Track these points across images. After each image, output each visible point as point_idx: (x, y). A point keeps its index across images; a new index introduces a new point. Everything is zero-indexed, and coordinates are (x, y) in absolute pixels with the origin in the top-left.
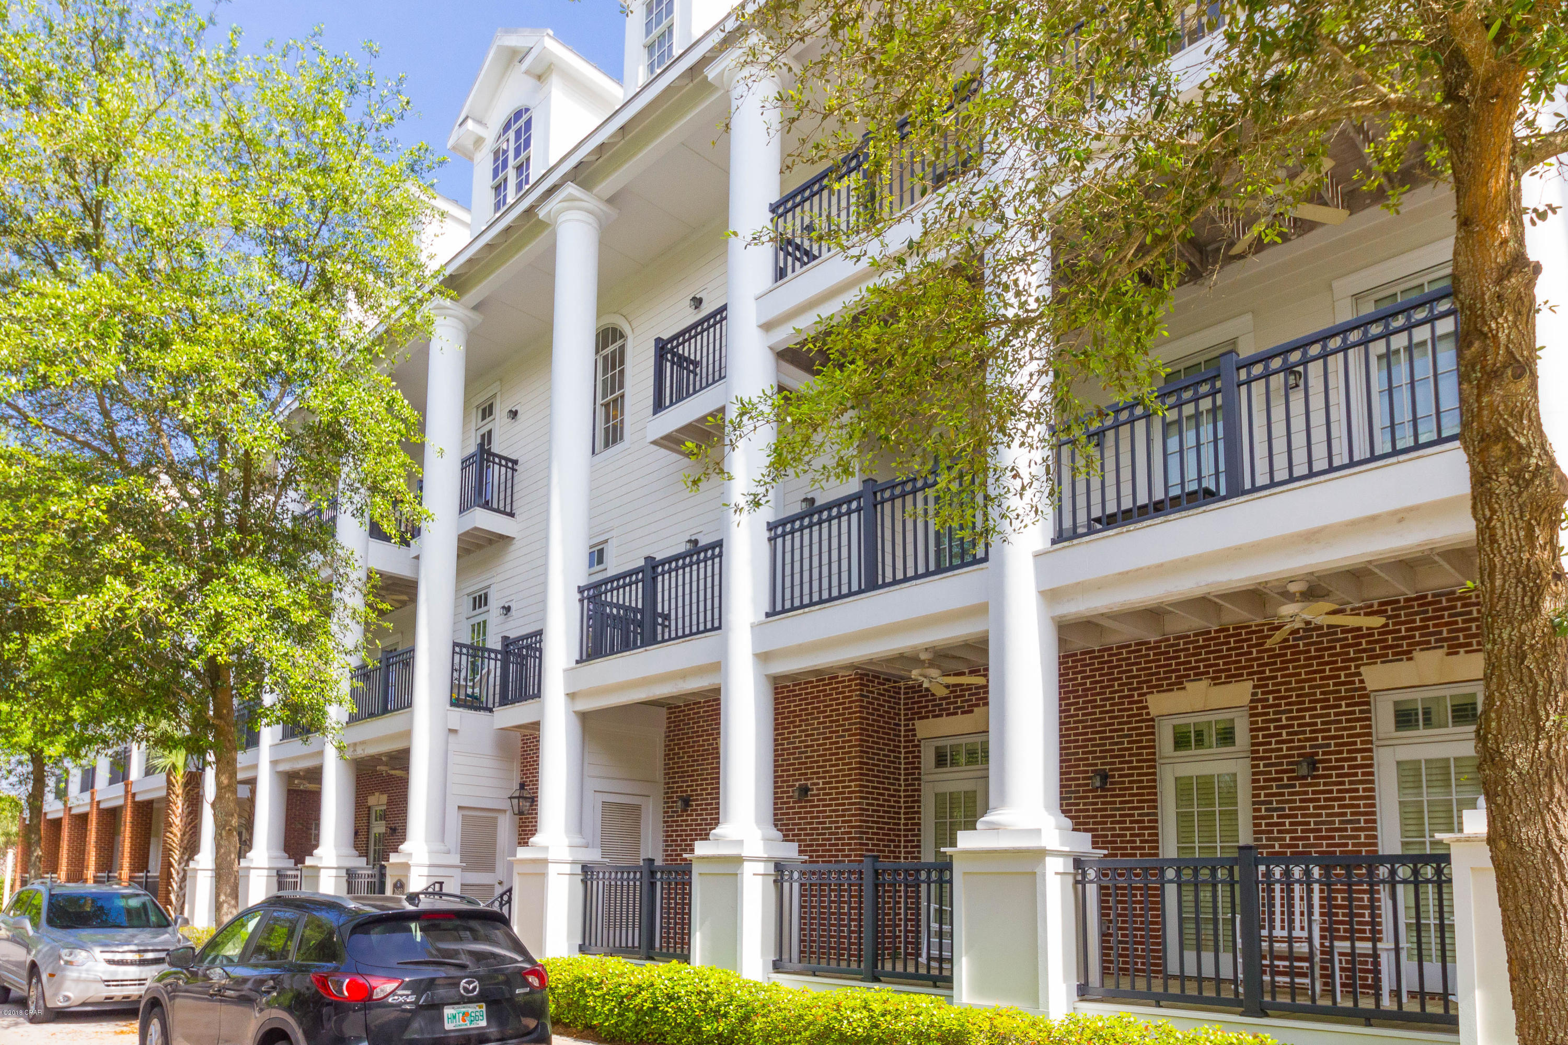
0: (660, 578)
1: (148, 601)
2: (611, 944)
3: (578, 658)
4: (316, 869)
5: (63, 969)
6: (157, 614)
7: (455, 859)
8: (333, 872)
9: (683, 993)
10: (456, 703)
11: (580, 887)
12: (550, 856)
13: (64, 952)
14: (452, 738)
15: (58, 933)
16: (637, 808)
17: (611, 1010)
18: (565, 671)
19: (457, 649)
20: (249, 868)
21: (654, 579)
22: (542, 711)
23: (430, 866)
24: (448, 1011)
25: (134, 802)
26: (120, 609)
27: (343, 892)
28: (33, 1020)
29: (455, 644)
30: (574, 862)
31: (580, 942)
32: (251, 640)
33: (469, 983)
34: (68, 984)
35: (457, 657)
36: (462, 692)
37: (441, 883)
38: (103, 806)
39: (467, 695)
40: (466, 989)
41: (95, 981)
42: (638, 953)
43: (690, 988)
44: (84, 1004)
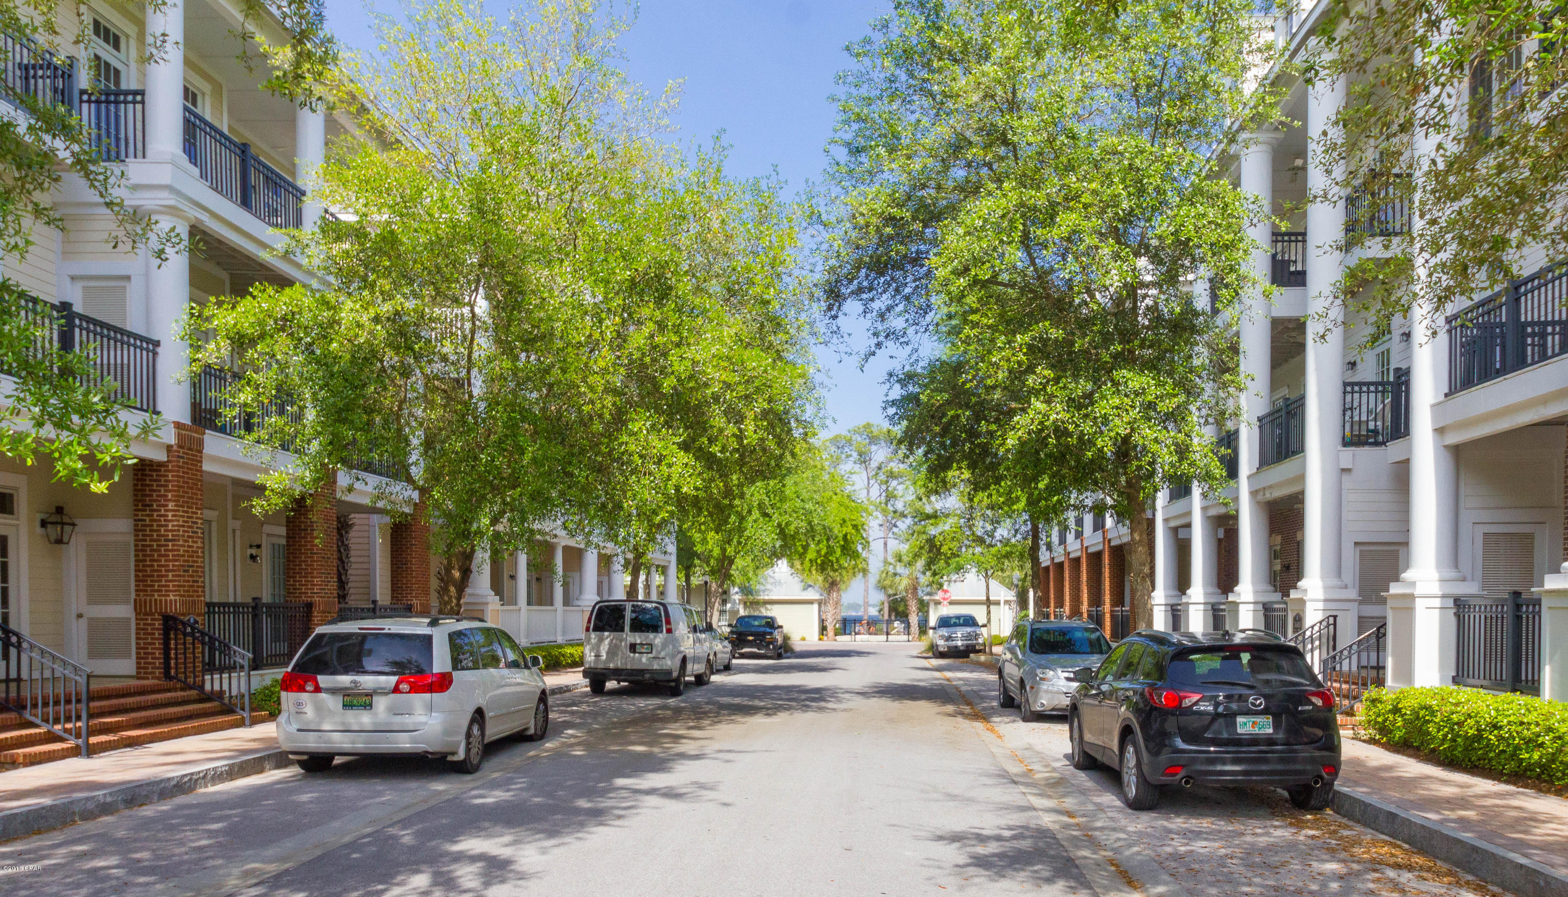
0: (1523, 299)
1: (1057, 414)
2: (1493, 677)
3: (1447, 391)
4: (1236, 604)
5: (1039, 684)
6: (1063, 422)
7: (1353, 594)
8: (1251, 607)
9: (1505, 722)
10: (1346, 443)
11: (1453, 621)
12: (1418, 591)
13: (1038, 671)
14: (1345, 477)
15: (1036, 657)
16: (1530, 536)
17: (1445, 736)
18: (1433, 406)
19: (1349, 389)
20: (1188, 604)
21: (1518, 300)
22: (1410, 449)
23: (1325, 600)
24: (1240, 720)
25: (1110, 547)
26: (1041, 423)
27: (1170, 631)
28: (1025, 719)
29: (1345, 384)
30: (1443, 596)
31: (1454, 674)
32: (1128, 431)
33: (1256, 699)
34: (1042, 694)
35: (1349, 397)
36: (1364, 427)
37: (1335, 617)
38: (1090, 550)
39: (1368, 430)
40: (1253, 704)
41: (1058, 693)
42: (1504, 685)
43: (1512, 718)
44: (1053, 709)
